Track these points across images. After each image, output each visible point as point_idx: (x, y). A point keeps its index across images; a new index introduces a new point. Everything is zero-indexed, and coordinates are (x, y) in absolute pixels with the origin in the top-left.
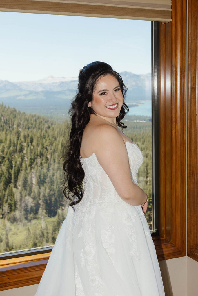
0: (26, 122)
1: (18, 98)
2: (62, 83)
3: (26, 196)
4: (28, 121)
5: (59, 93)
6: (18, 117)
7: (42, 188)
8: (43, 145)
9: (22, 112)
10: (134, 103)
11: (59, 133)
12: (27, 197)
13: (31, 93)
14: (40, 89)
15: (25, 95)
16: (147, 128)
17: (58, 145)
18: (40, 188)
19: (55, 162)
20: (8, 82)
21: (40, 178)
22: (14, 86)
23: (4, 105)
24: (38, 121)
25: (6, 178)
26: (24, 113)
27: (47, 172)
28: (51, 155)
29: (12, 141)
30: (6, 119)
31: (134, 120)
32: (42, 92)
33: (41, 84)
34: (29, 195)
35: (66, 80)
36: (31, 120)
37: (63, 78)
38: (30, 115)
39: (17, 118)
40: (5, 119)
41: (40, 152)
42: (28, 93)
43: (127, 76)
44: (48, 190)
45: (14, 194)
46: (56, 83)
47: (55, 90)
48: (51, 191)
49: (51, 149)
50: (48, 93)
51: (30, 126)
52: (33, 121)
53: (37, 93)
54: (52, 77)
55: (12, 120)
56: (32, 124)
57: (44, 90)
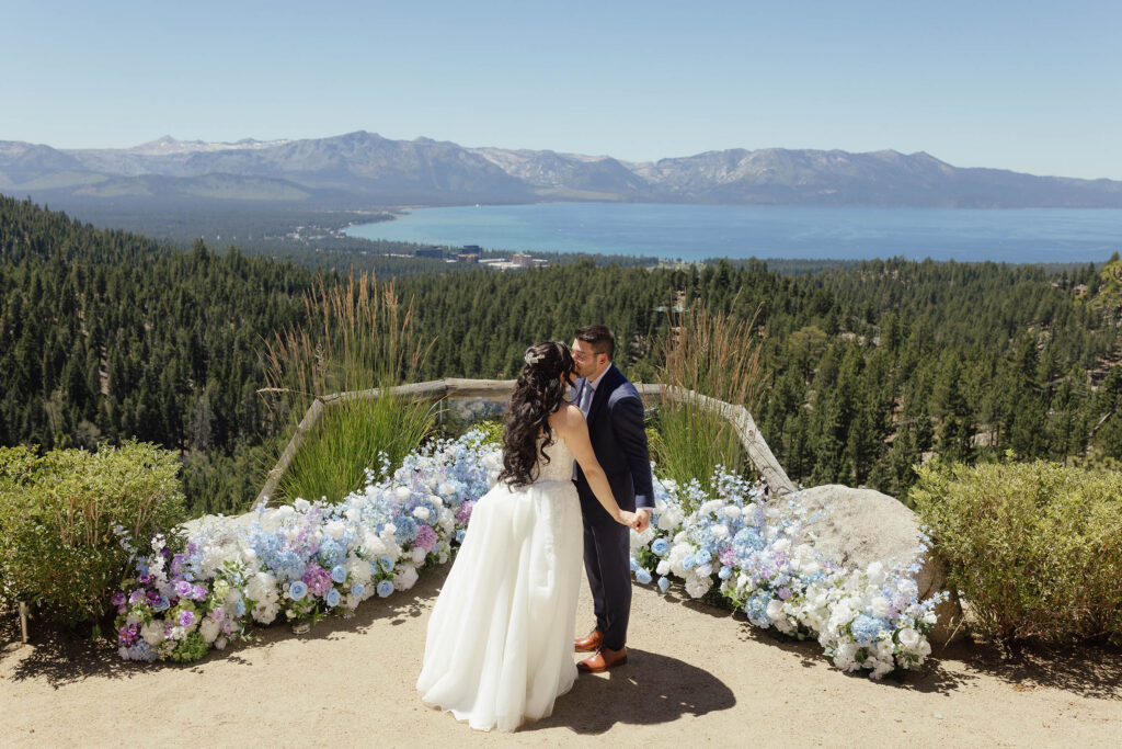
0: (93, 248)
1: (78, 193)
2: (198, 155)
3: (80, 420)
4: (99, 245)
5: (187, 181)
6: (72, 234)
7: (127, 401)
8: (132, 297)
9: (84, 224)
10: (384, 213)
11: (180, 273)
12: (84, 424)
13: (113, 179)
14: (139, 171)
15: (99, 186)
16: (414, 272)
17: (176, 298)
18: (121, 402)
19: (163, 339)
20: (49, 149)
21: (120, 377)
22: (67, 159)
23: (34, 203)
24: (127, 247)
25: (24, 377)
26: (91, 226)
27: (139, 363)
28: (156, 324)
29: (44, 285)
30: (38, 237)
31: (384, 252)
32: (143, 177)
33: (140, 156)
34: (91, 419)
35: (208, 149)
36: (108, 243)
37: (200, 142)
38: (107, 231)
39: (69, 235)
40: (34, 237)
41: (125, 315)
42: (104, 179)
43: (367, 143)
44: (141, 407)
45: (47, 418)
46: (182, 155)
47: (181, 173)
48: (149, 407)
49: (155, 309)
50: (159, 181)
51: (105, 256)
52: (112, 245)
53: (129, 180)
54: (170, 140)
55: (53, 240)
56: (111, 252)
57: (149, 173)
